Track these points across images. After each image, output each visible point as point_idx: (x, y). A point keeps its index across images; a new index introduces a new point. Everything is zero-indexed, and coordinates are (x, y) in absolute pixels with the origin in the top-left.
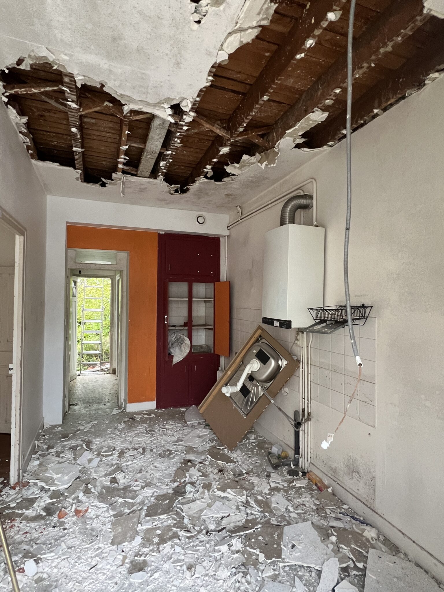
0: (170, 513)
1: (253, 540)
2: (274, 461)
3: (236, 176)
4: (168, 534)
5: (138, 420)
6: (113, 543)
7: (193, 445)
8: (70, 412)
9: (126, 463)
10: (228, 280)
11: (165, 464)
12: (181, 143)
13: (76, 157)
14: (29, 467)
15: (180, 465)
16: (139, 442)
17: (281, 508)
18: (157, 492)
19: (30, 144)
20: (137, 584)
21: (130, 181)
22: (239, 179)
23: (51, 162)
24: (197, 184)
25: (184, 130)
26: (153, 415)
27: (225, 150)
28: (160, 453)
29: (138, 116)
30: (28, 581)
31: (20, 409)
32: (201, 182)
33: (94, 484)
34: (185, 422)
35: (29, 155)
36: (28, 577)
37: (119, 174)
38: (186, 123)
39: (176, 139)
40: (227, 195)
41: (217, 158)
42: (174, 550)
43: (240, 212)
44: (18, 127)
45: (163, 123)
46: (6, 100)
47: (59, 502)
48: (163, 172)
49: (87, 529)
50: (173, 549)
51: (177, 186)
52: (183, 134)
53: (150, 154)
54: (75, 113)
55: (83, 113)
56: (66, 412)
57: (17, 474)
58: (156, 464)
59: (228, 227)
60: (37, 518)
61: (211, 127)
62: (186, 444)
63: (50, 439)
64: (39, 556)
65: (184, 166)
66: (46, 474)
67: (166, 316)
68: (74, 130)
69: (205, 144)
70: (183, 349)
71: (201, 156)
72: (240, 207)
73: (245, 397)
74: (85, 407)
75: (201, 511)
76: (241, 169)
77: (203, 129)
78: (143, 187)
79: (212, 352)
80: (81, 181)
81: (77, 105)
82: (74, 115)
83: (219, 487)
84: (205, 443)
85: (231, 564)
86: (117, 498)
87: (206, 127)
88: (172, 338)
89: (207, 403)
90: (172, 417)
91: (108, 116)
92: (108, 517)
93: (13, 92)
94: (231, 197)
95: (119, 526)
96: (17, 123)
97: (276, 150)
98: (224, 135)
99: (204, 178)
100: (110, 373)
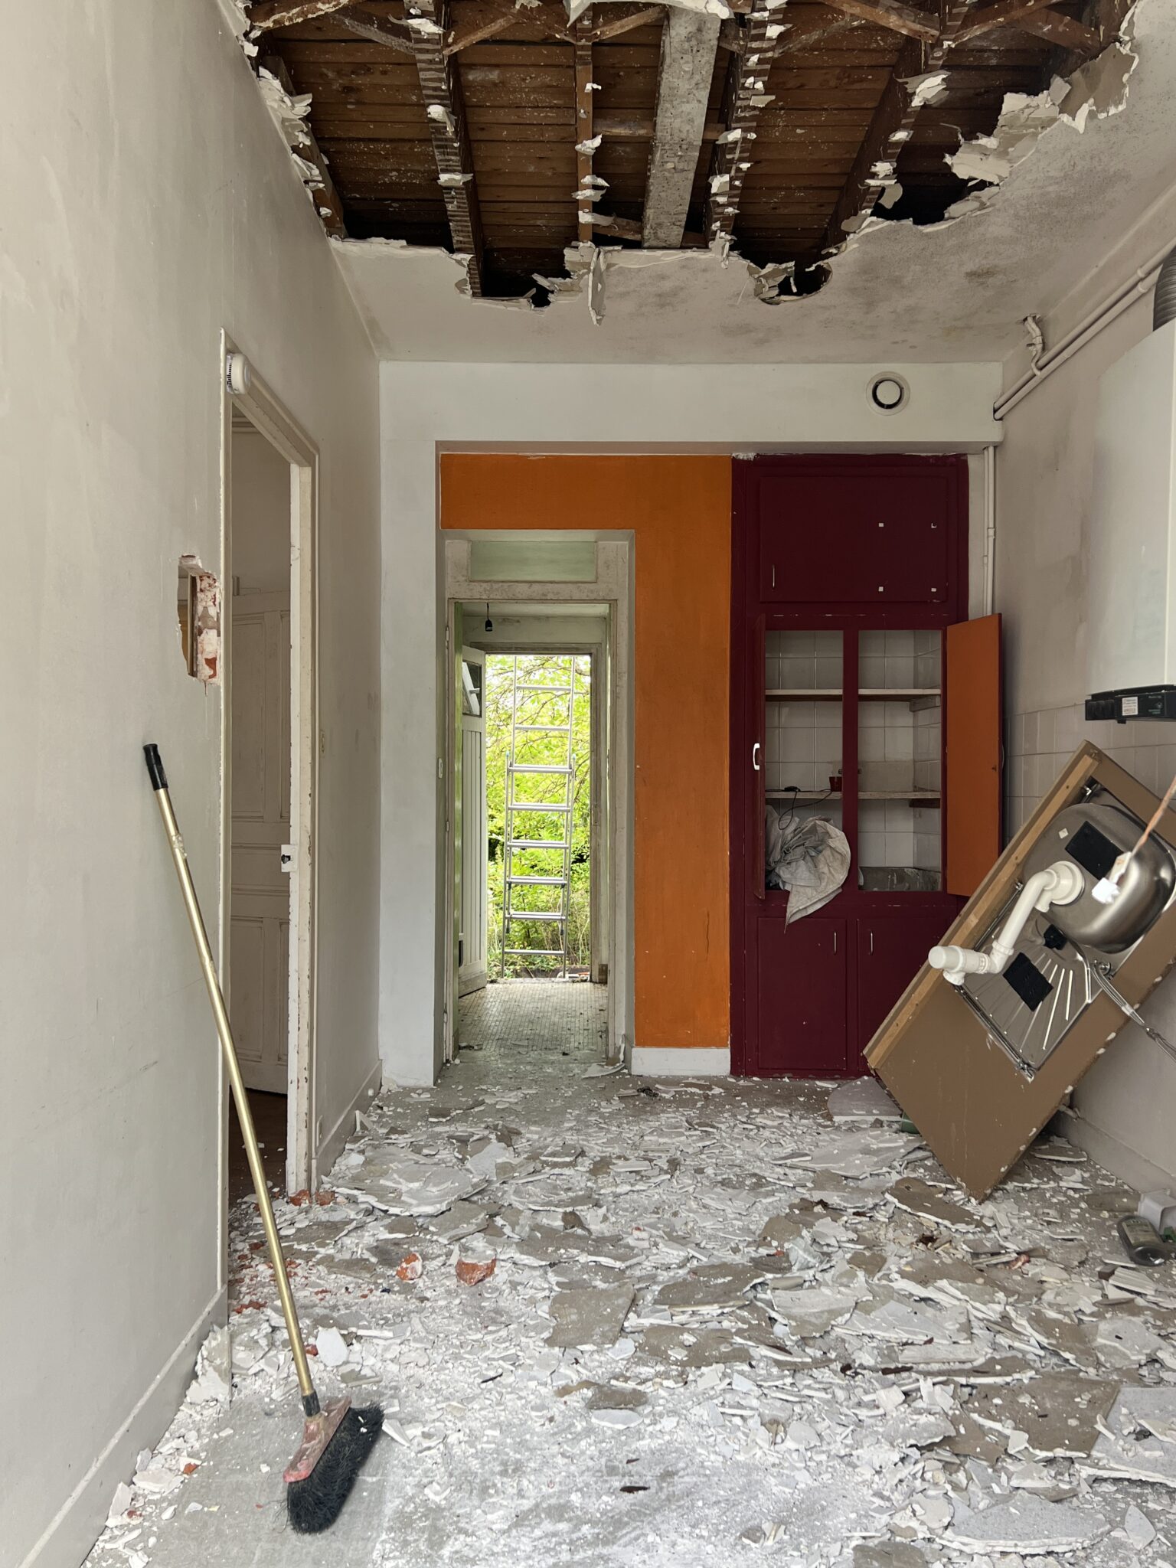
0: (731, 1303)
1: (997, 1401)
2: (1136, 1237)
3: (994, 189)
4: (718, 1349)
5: (667, 1096)
6: (550, 1342)
7: (840, 1169)
8: (457, 1061)
9: (614, 1189)
10: (997, 611)
11: (738, 1203)
12: (768, 91)
13: (450, 207)
14: (336, 1168)
15: (788, 1211)
16: (661, 1147)
17: (1128, 1352)
18: (699, 1260)
19: (321, 185)
20: (609, 1432)
21: (622, 271)
22: (1008, 195)
23: (382, 240)
24: (852, 244)
25: (770, 39)
26: (717, 1091)
27: (929, 88)
28: (724, 1179)
29: (618, 24)
30: (325, 1374)
31: (311, 977)
32: (867, 235)
33: (514, 1219)
34: (829, 1117)
35: (321, 222)
36: (325, 1366)
37: (585, 246)
38: (774, 12)
39: (751, 80)
40: (971, 275)
41: (904, 127)
42: (729, 1384)
43: (1039, 340)
44: (287, 133)
45: (699, 30)
46: (253, 51)
47: (416, 1241)
48: (725, 218)
49: (482, 1308)
50: (728, 1381)
51: (784, 266)
52: (770, 54)
53: (676, 155)
54: (434, 51)
55: (455, 49)
56: (448, 1061)
57: (303, 1167)
58: (707, 1201)
59: (995, 411)
60: (354, 1265)
61: (868, 8)
62: (817, 1167)
63: (397, 1116)
64: (353, 1329)
65: (805, 188)
66: (382, 1182)
67: (757, 746)
68: (436, 111)
69: (864, 85)
70: (826, 870)
71: (860, 135)
72: (1038, 322)
73: (1033, 1008)
74: (505, 1056)
75: (835, 1313)
76: (1007, 153)
77: (842, 23)
78: (667, 285)
79: (939, 888)
80: (474, 295)
81: (436, 23)
82: (431, 62)
83: (908, 1269)
84: (885, 1169)
85: (905, 1436)
86: (576, 1252)
87: (852, 15)
88: (785, 828)
89: (894, 1030)
90: (786, 1100)
91: (533, 49)
92: (544, 1289)
93: (271, 25)
94: (991, 281)
95: (571, 1306)
96: (283, 120)
97: (1125, 50)
98: (916, 32)
99: (874, 218)
100: (591, 981)
